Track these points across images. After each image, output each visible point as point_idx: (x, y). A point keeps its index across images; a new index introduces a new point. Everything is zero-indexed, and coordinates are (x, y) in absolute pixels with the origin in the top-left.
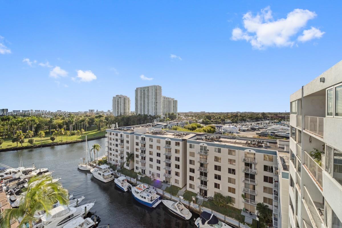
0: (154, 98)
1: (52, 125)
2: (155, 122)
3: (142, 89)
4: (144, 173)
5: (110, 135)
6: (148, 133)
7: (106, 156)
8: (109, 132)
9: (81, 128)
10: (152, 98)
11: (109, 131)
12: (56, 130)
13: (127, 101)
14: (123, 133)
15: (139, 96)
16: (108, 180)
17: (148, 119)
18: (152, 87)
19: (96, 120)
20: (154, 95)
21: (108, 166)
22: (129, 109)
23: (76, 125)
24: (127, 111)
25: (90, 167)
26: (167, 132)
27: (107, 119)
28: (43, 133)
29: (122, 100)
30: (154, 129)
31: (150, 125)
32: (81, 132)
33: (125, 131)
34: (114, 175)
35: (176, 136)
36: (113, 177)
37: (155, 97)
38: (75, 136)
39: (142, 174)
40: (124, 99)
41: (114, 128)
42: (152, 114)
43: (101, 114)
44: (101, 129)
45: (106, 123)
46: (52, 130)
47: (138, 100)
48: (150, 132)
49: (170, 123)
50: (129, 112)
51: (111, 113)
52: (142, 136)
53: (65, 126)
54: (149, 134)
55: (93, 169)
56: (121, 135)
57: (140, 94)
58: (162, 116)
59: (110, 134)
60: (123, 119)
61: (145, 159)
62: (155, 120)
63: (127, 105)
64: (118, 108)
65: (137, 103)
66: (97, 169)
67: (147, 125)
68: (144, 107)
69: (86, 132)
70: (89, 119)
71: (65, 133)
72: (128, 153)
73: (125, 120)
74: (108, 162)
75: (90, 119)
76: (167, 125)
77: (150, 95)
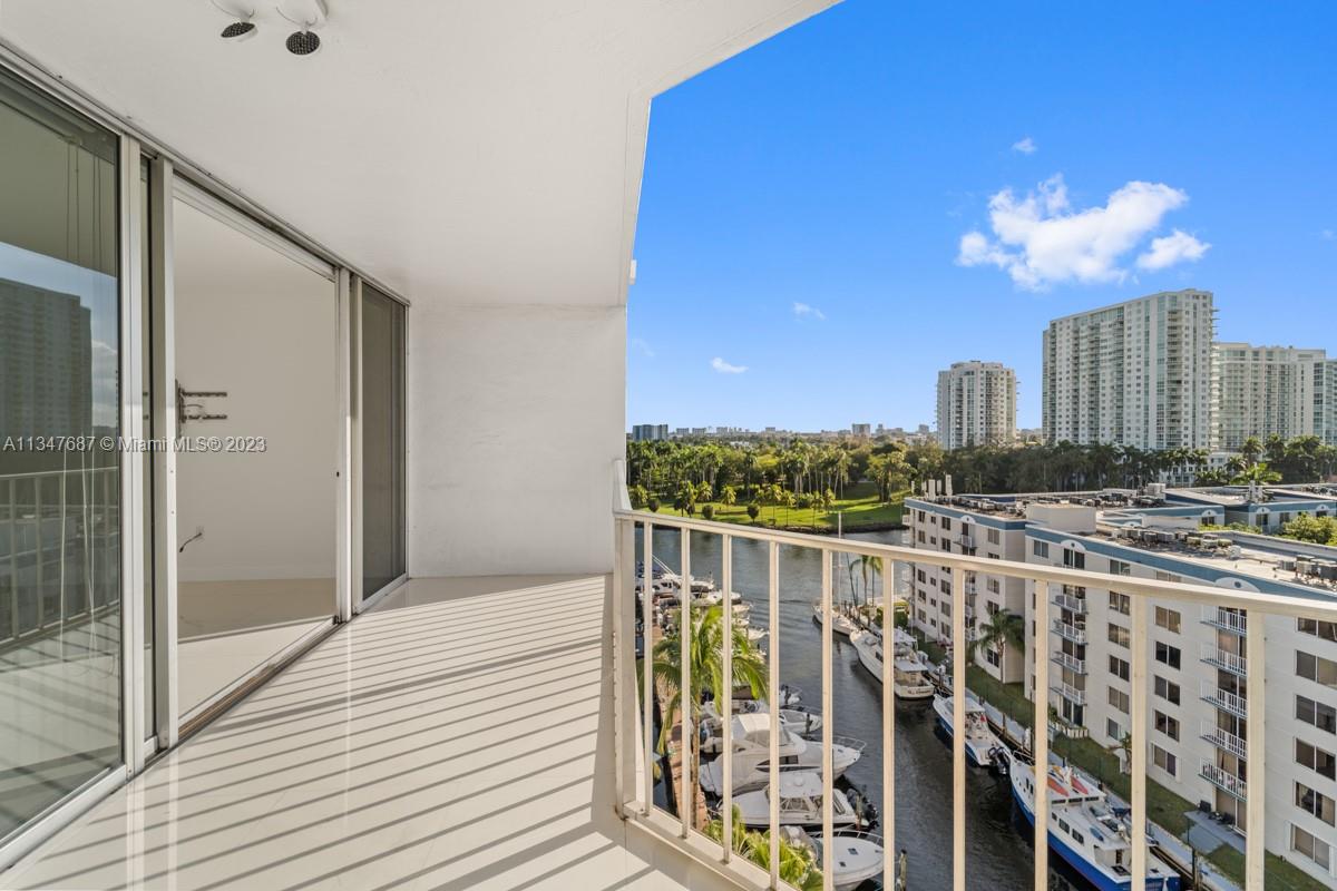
0: (1160, 361)
1: (753, 471)
2: (1160, 488)
3: (1079, 322)
4: (1079, 721)
5: (920, 520)
6: (1100, 533)
7: (904, 598)
8: (917, 510)
9: (826, 487)
10: (1147, 364)
11: (916, 505)
12: (761, 488)
13: (1001, 387)
14: (972, 521)
15: (1064, 357)
16: (910, 692)
17: (1115, 468)
18: (1147, 302)
19: (874, 460)
20: (1160, 346)
21: (910, 639)
22: (1009, 419)
23: (813, 474)
24: (1002, 427)
25: (849, 622)
26: (1235, 543)
27: (912, 459)
28: (730, 490)
29: (980, 382)
30: (1144, 522)
31: (1125, 499)
32: (826, 499)
33: (983, 510)
34: (934, 680)
35: (1313, 574)
36: (930, 686)
37: (1166, 355)
38: (809, 512)
39: (1066, 720)
40: (989, 378)
41: (937, 495)
42: (1146, 444)
43: (894, 441)
44: (891, 496)
45: (909, 476)
46: (752, 486)
47: (1058, 376)
48: (1115, 532)
49: (1271, 497)
50: (1009, 431)
51: (930, 438)
52: (1067, 544)
53: (783, 477)
54: (1112, 540)
55: (860, 635)
56: (965, 528)
57: (1070, 351)
58: (1218, 456)
59: (922, 517)
60: (980, 462)
61: (1081, 656)
62: (1164, 474)
63: (1001, 404)
64: (961, 418)
65: (1054, 392)
66: (871, 635)
67: (1106, 498)
68: (1094, 406)
69: (839, 502)
70: (852, 456)
71: (783, 498)
72: (993, 608)
73: (990, 467)
74: (911, 624)
75: (855, 458)
76: (1244, 508)
77: (1134, 345)
